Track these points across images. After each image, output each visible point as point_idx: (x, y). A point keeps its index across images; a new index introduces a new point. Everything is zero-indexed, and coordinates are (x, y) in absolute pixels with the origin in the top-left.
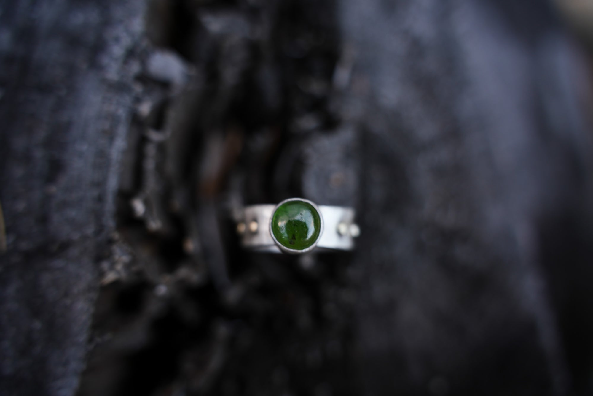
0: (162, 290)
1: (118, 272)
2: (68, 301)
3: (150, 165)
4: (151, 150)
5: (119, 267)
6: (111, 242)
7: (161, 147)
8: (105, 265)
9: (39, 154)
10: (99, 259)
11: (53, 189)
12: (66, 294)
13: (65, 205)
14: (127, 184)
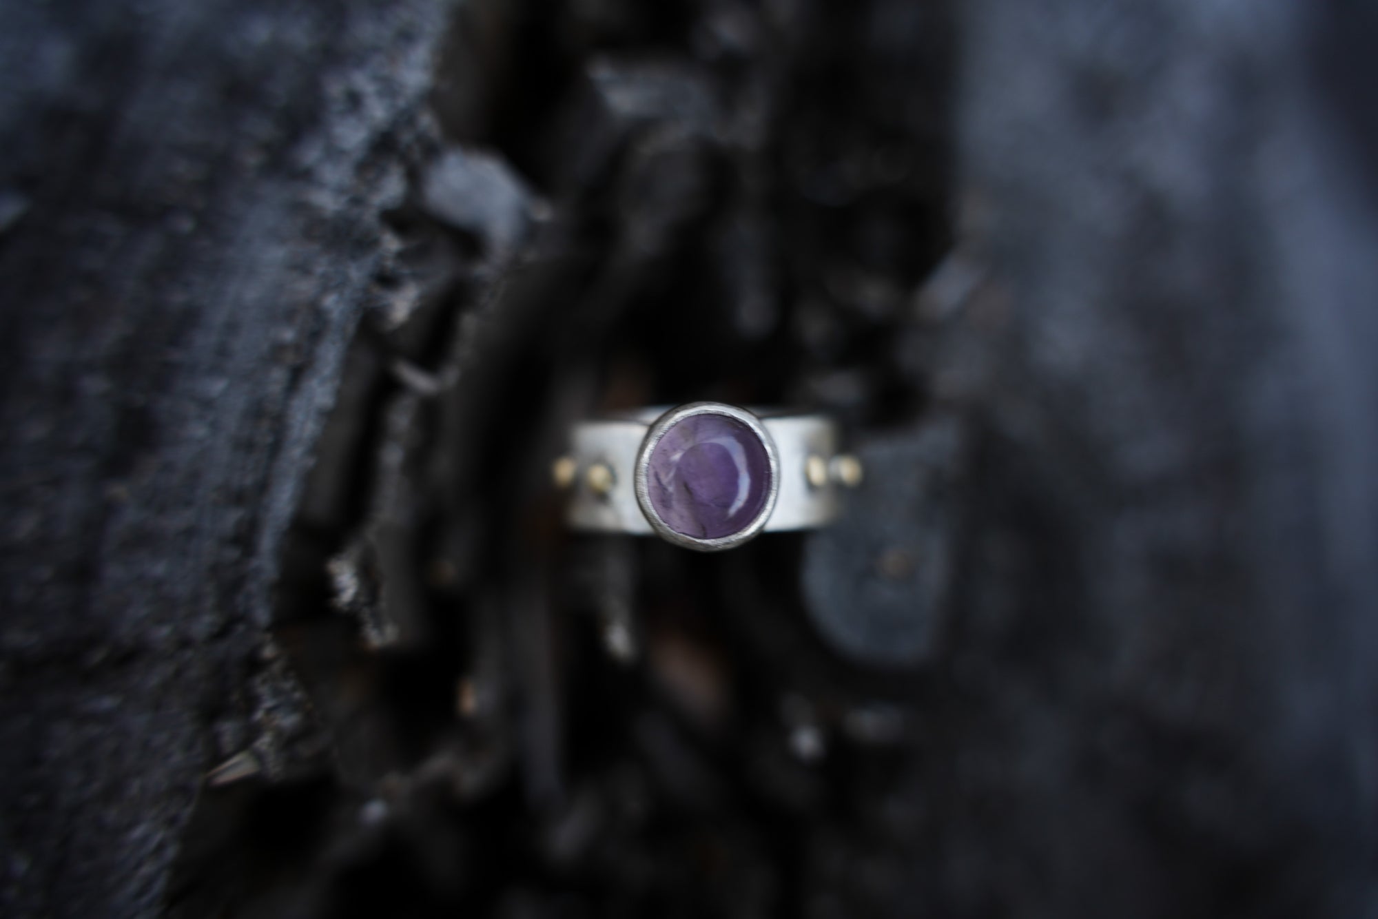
0: (375, 811)
1: (259, 757)
2: (112, 815)
3: (392, 456)
4: (401, 419)
5: (264, 742)
6: (254, 664)
7: (430, 410)
8: (229, 730)
9: (95, 385)
10: (212, 712)
11: (119, 490)
12: (113, 792)
13: (143, 540)
14: (323, 506)
